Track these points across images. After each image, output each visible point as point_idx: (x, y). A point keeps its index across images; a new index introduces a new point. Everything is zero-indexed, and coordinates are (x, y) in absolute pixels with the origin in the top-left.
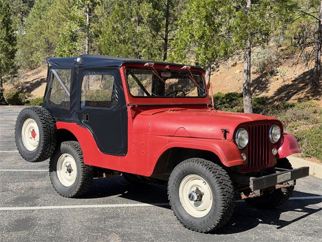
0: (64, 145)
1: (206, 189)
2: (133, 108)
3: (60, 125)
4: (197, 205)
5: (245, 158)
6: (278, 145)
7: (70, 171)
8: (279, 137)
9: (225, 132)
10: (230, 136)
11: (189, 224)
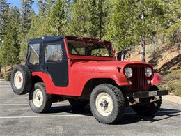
0: (36, 85)
1: (109, 100)
2: (71, 60)
3: (34, 74)
4: (105, 109)
5: (131, 83)
6: (151, 78)
7: (39, 99)
8: (151, 74)
9: (119, 69)
10: (121, 71)
11: (101, 121)
